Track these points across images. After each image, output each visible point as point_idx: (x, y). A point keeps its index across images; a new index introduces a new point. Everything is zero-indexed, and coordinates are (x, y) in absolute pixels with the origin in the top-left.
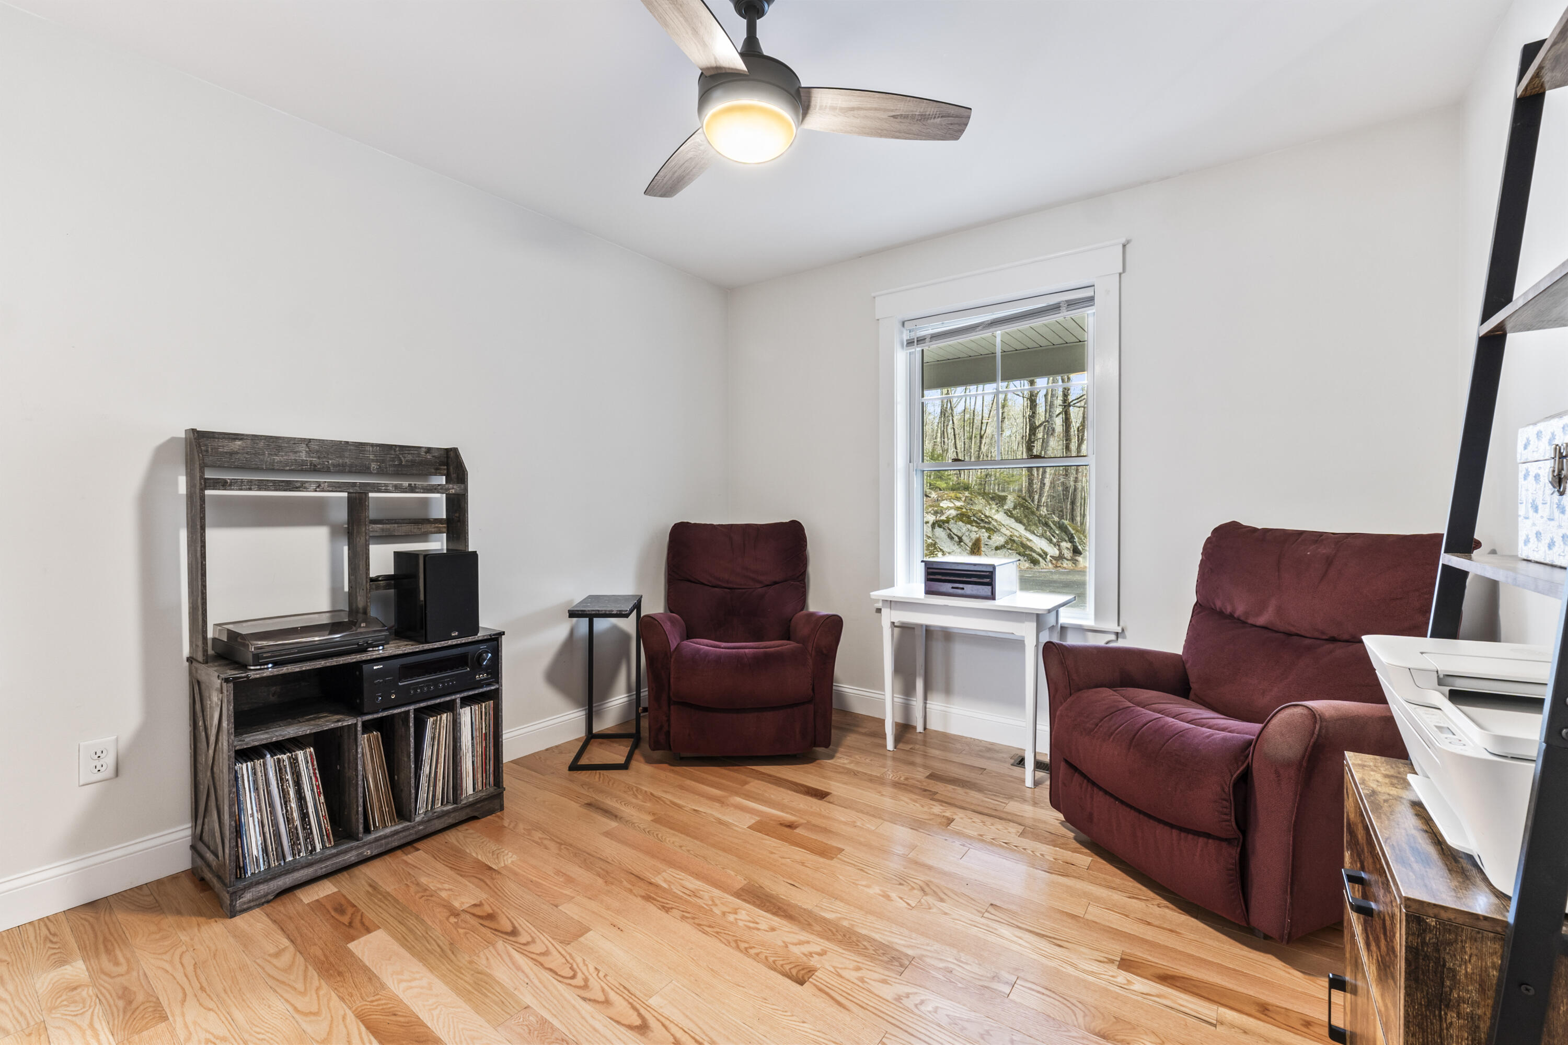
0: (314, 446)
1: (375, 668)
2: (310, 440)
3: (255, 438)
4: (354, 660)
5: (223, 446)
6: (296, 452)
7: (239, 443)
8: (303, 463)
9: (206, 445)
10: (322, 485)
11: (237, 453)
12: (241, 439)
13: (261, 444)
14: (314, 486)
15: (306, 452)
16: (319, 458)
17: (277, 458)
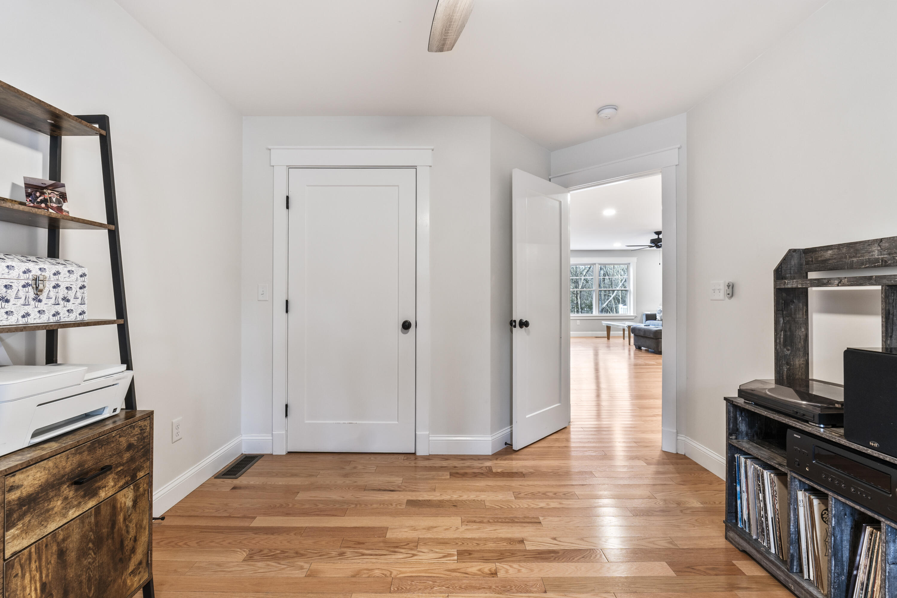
0: (885, 245)
1: (795, 435)
2: (881, 240)
3: (839, 247)
4: (784, 422)
5: (821, 256)
6: (870, 253)
7: (830, 252)
8: (877, 260)
9: (812, 257)
10: (843, 281)
11: (829, 259)
12: (832, 249)
13: (844, 250)
14: (836, 282)
15: (878, 250)
16: (889, 254)
17: (855, 260)
